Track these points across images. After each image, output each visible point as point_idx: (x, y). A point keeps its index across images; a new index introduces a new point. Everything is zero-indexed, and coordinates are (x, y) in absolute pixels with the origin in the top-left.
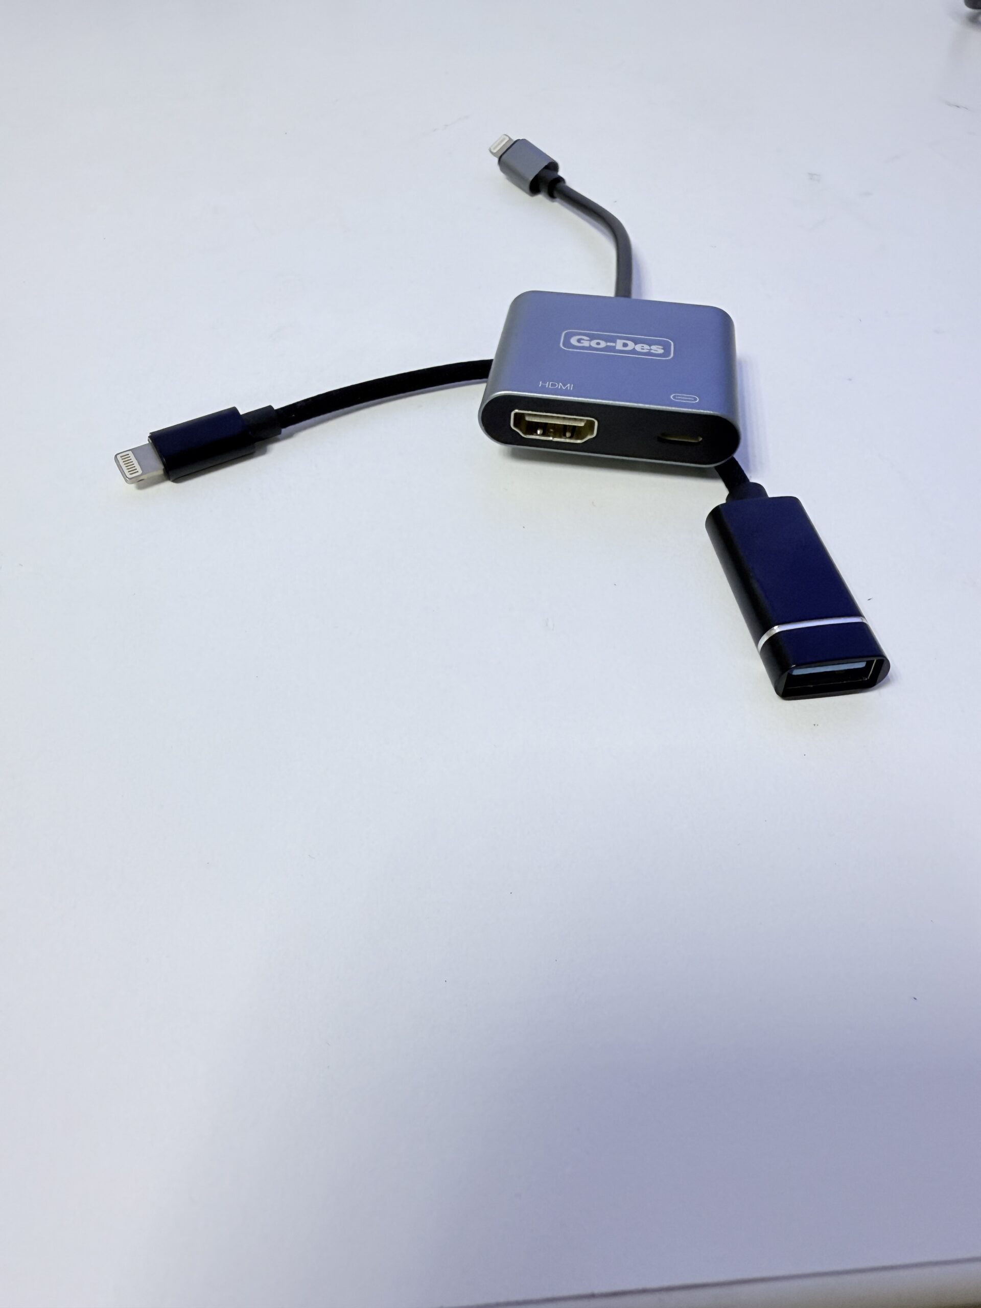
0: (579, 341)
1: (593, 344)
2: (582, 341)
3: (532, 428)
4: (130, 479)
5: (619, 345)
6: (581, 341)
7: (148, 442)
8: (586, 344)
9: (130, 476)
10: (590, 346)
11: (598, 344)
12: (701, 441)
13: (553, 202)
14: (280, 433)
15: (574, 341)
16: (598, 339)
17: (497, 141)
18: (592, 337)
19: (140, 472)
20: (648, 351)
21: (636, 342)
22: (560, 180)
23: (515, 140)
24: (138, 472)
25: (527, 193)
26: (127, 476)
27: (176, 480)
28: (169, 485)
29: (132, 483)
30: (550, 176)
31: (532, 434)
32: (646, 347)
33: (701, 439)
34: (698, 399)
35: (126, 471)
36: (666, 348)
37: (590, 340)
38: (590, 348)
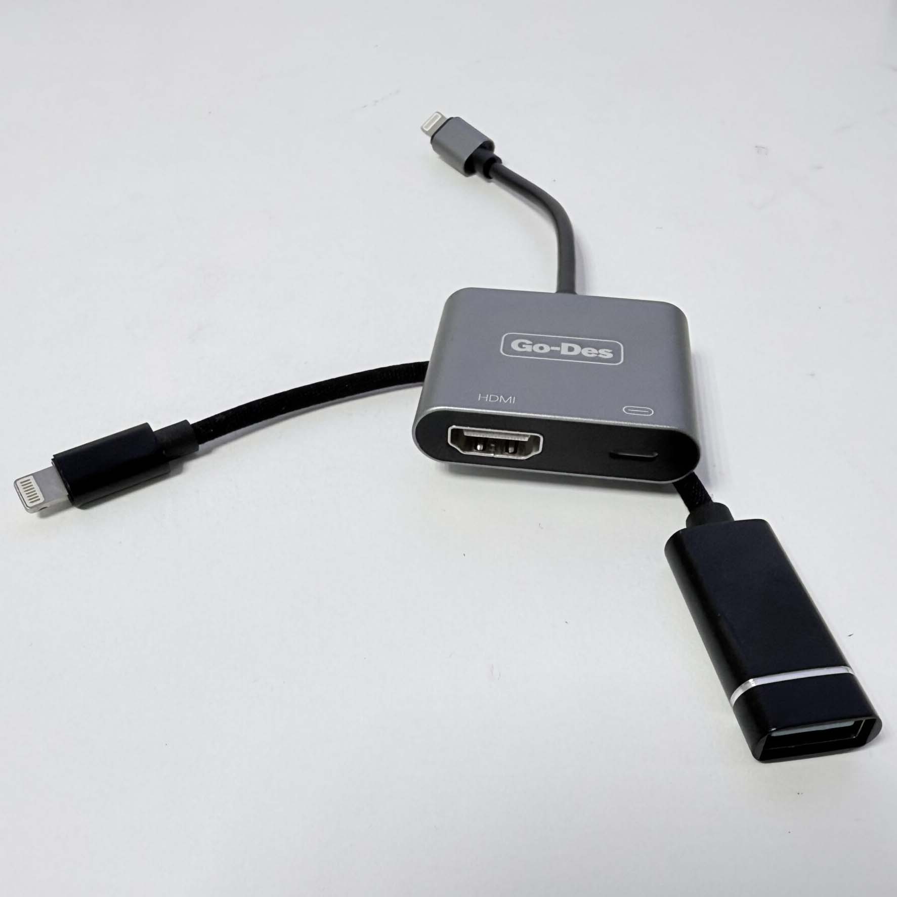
0: (520, 345)
1: (536, 348)
2: (524, 346)
3: (471, 443)
4: (31, 508)
5: (564, 349)
6: (521, 346)
7: (51, 465)
8: (528, 349)
9: (30, 505)
10: (533, 351)
11: (541, 348)
12: (657, 456)
13: (489, 182)
14: (197, 449)
15: (515, 345)
16: (541, 343)
17: (428, 120)
18: (535, 341)
19: (42, 500)
20: (596, 355)
21: (583, 345)
22: (496, 160)
23: (448, 117)
24: (39, 499)
25: (461, 173)
26: (28, 504)
27: (84, 506)
28: (74, 512)
29: (34, 512)
30: (486, 155)
31: (470, 450)
32: (594, 351)
33: (656, 454)
34: (653, 412)
35: (26, 499)
36: (616, 352)
37: (533, 345)
38: (533, 353)
